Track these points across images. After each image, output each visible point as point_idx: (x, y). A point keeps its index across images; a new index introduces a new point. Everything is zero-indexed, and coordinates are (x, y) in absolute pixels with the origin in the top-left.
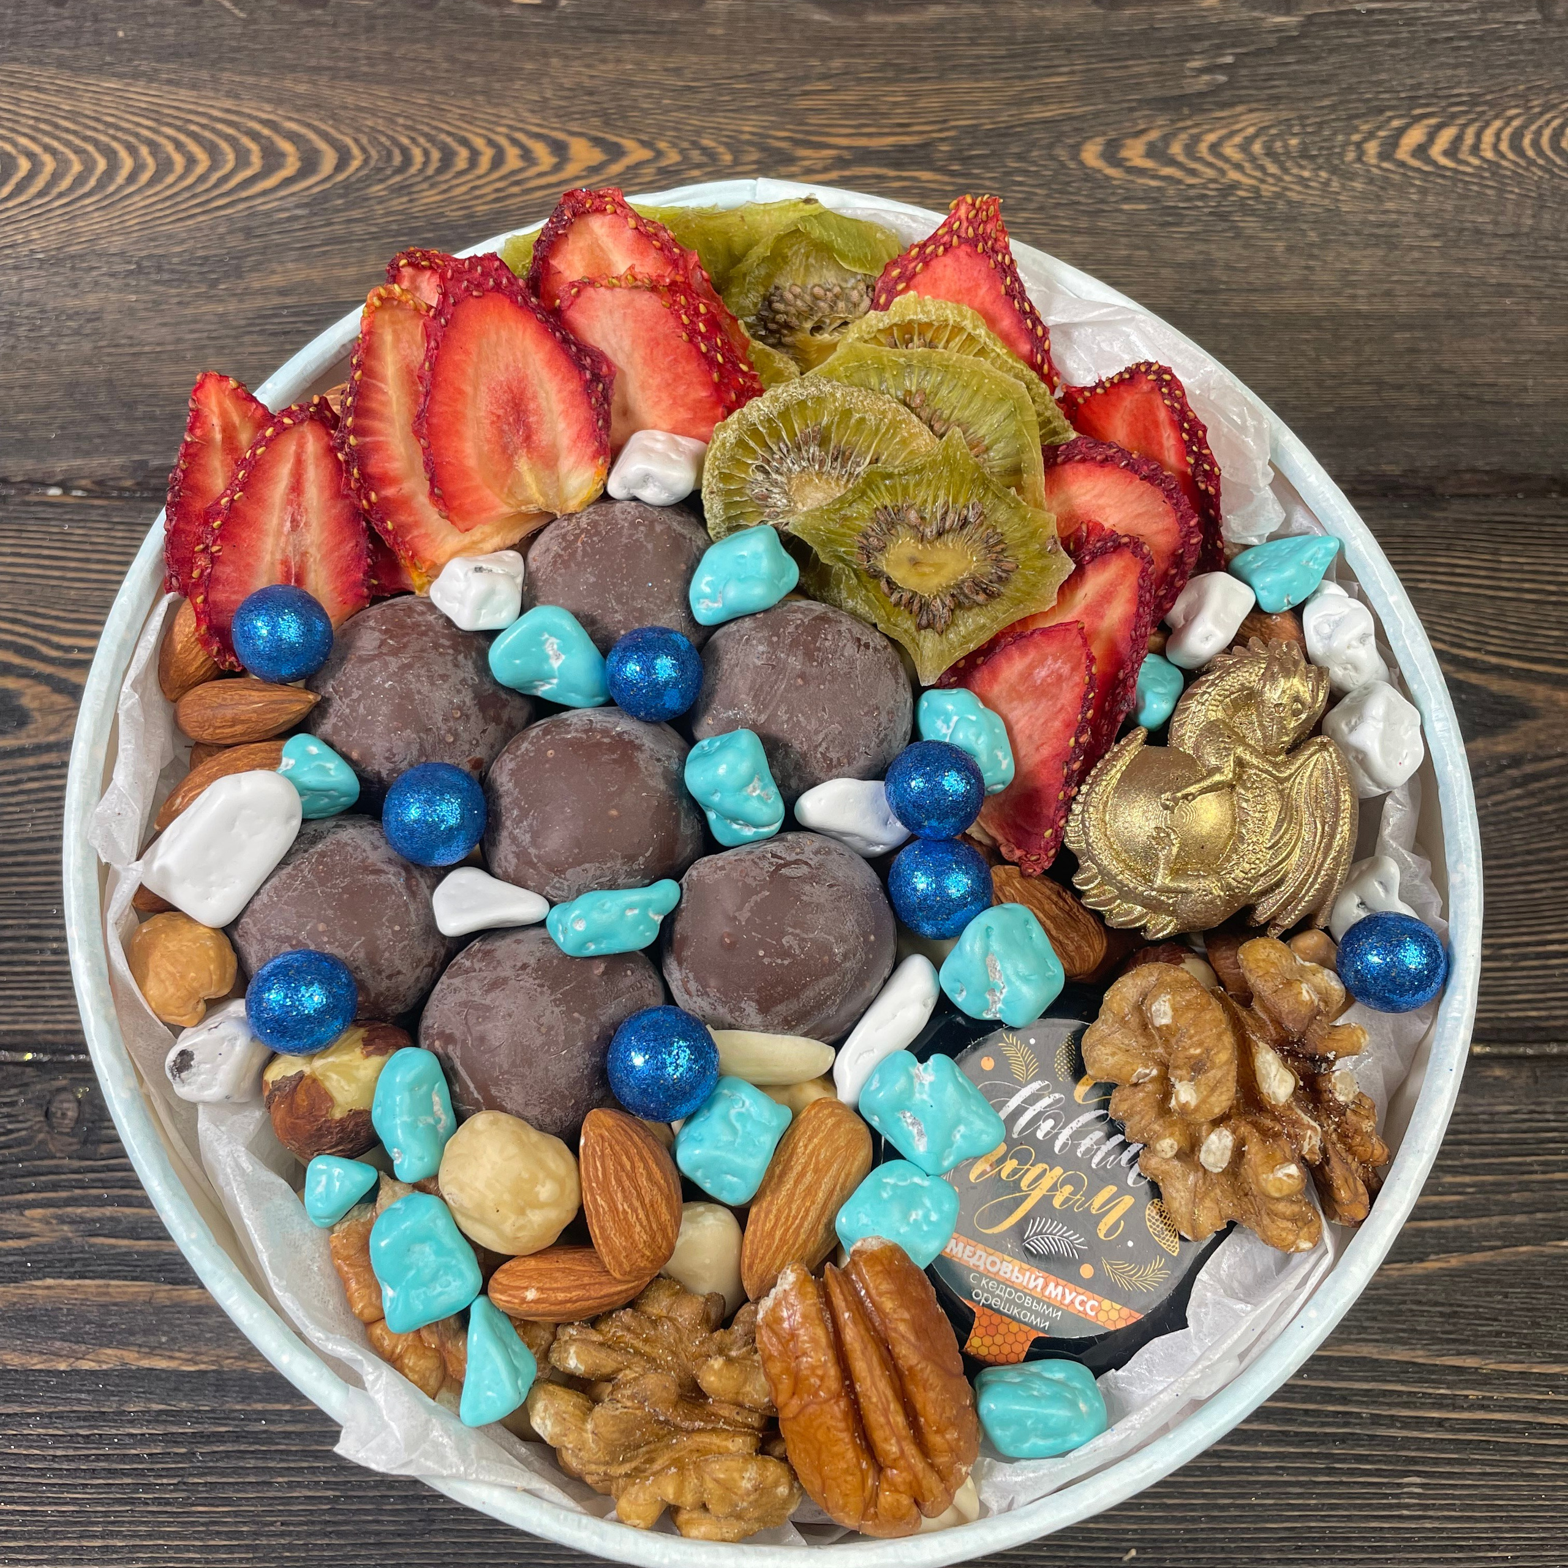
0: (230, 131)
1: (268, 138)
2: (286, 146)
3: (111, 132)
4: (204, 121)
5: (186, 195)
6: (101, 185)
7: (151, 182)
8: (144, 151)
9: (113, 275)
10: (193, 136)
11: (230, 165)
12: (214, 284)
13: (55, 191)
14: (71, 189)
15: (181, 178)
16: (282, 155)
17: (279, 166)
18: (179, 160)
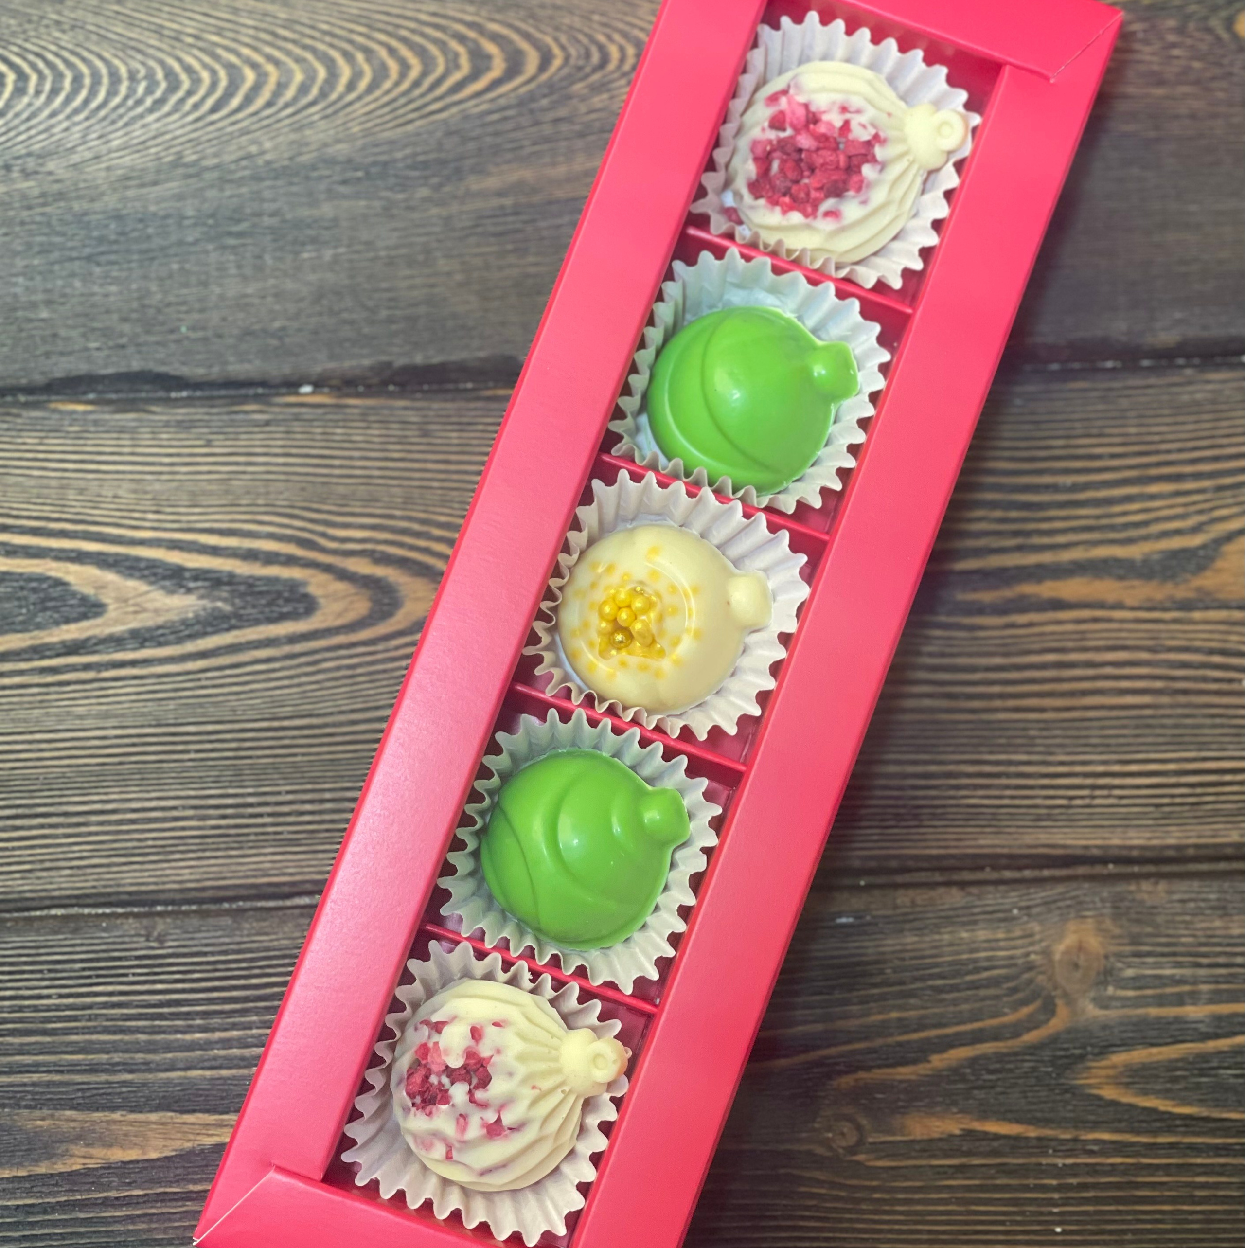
0: (438, 34)
1: (475, 41)
2: (491, 48)
3: (328, 39)
4: (412, 25)
5: (402, 101)
6: (323, 94)
7: (370, 89)
8: (360, 57)
9: (344, 182)
10: (404, 40)
11: (440, 69)
12: (438, 188)
13: (281, 102)
14: (295, 99)
15: (397, 84)
16: (489, 57)
17: (488, 69)
18: (393, 67)
